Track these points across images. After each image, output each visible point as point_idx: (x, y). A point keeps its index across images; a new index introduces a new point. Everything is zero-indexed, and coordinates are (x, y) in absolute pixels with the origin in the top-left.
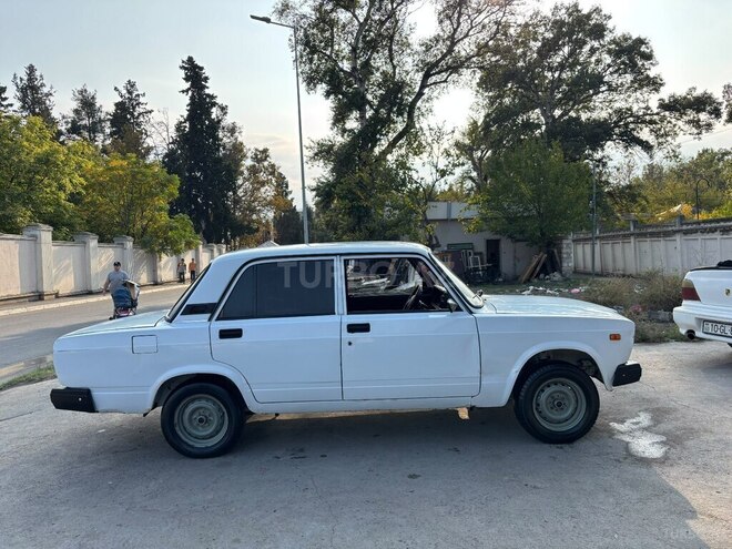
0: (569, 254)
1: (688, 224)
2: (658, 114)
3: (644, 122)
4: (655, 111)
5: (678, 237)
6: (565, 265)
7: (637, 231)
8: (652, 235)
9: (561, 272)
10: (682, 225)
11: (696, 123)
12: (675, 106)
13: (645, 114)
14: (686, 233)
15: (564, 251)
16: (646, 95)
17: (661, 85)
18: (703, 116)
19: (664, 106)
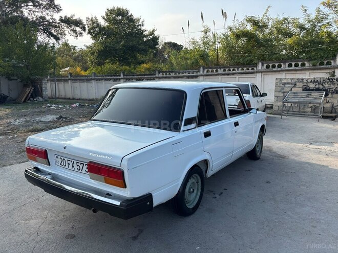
0: (46, 88)
1: (97, 76)
2: (59, 23)
3: (52, 26)
4: (58, 22)
5: (93, 82)
6: (44, 93)
7: (72, 78)
8: (80, 80)
9: (42, 97)
10: (95, 76)
11: (75, 31)
12: (68, 21)
13: (53, 22)
14: (97, 80)
15: (44, 86)
16: (52, 13)
17: (61, 10)
18: (78, 29)
19: (62, 20)
